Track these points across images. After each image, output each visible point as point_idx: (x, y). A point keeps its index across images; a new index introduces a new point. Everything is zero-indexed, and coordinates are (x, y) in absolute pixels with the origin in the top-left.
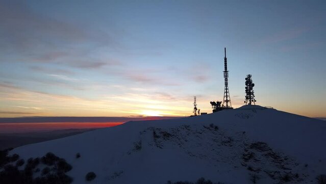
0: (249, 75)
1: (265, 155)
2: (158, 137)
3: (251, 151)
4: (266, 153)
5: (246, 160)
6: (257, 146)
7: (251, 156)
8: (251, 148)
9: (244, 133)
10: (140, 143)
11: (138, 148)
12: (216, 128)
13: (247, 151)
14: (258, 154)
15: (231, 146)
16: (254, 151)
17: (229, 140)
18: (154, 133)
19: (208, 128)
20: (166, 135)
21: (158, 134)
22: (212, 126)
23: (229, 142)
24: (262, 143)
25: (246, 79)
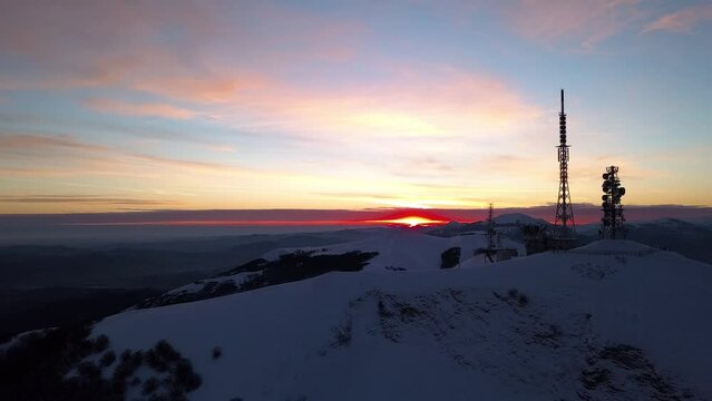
0: (612, 168)
1: (638, 379)
2: (389, 315)
3: (602, 364)
4: (639, 372)
5: (590, 385)
6: (618, 353)
7: (602, 377)
8: (604, 358)
9: (589, 316)
10: (349, 329)
11: (344, 340)
12: (523, 300)
13: (591, 364)
14: (619, 373)
15: (557, 347)
16: (608, 364)
17: (552, 332)
18: (381, 305)
19: (504, 299)
20: (408, 312)
21: (388, 308)
22: (512, 293)
23: (550, 336)
24: (628, 348)
25: (605, 176)
